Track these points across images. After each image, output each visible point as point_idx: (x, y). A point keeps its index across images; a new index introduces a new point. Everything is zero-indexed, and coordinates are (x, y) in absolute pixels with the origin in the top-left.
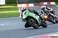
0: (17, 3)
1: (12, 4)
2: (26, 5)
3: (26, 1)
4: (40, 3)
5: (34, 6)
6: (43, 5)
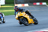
0: (15, 3)
1: (11, 4)
2: (22, 5)
3: (22, 2)
4: (34, 3)
6: (36, 5)
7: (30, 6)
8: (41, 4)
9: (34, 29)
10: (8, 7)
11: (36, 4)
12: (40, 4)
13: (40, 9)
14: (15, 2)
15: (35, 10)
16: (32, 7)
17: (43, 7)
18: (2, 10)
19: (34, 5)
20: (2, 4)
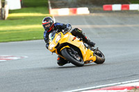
0: (50, 5)
1: (38, 9)
4: (105, 6)
5: (90, 12)
6: (111, 11)
7: (93, 14)
8: (125, 9)
9: (106, 80)
10: (31, 17)
11: (111, 7)
12: (122, 7)
13: (121, 24)
14: (49, 2)
15: (109, 26)
16: (100, 17)
17: (131, 16)
18: (13, 25)
19: (104, 11)
20: (12, 8)
